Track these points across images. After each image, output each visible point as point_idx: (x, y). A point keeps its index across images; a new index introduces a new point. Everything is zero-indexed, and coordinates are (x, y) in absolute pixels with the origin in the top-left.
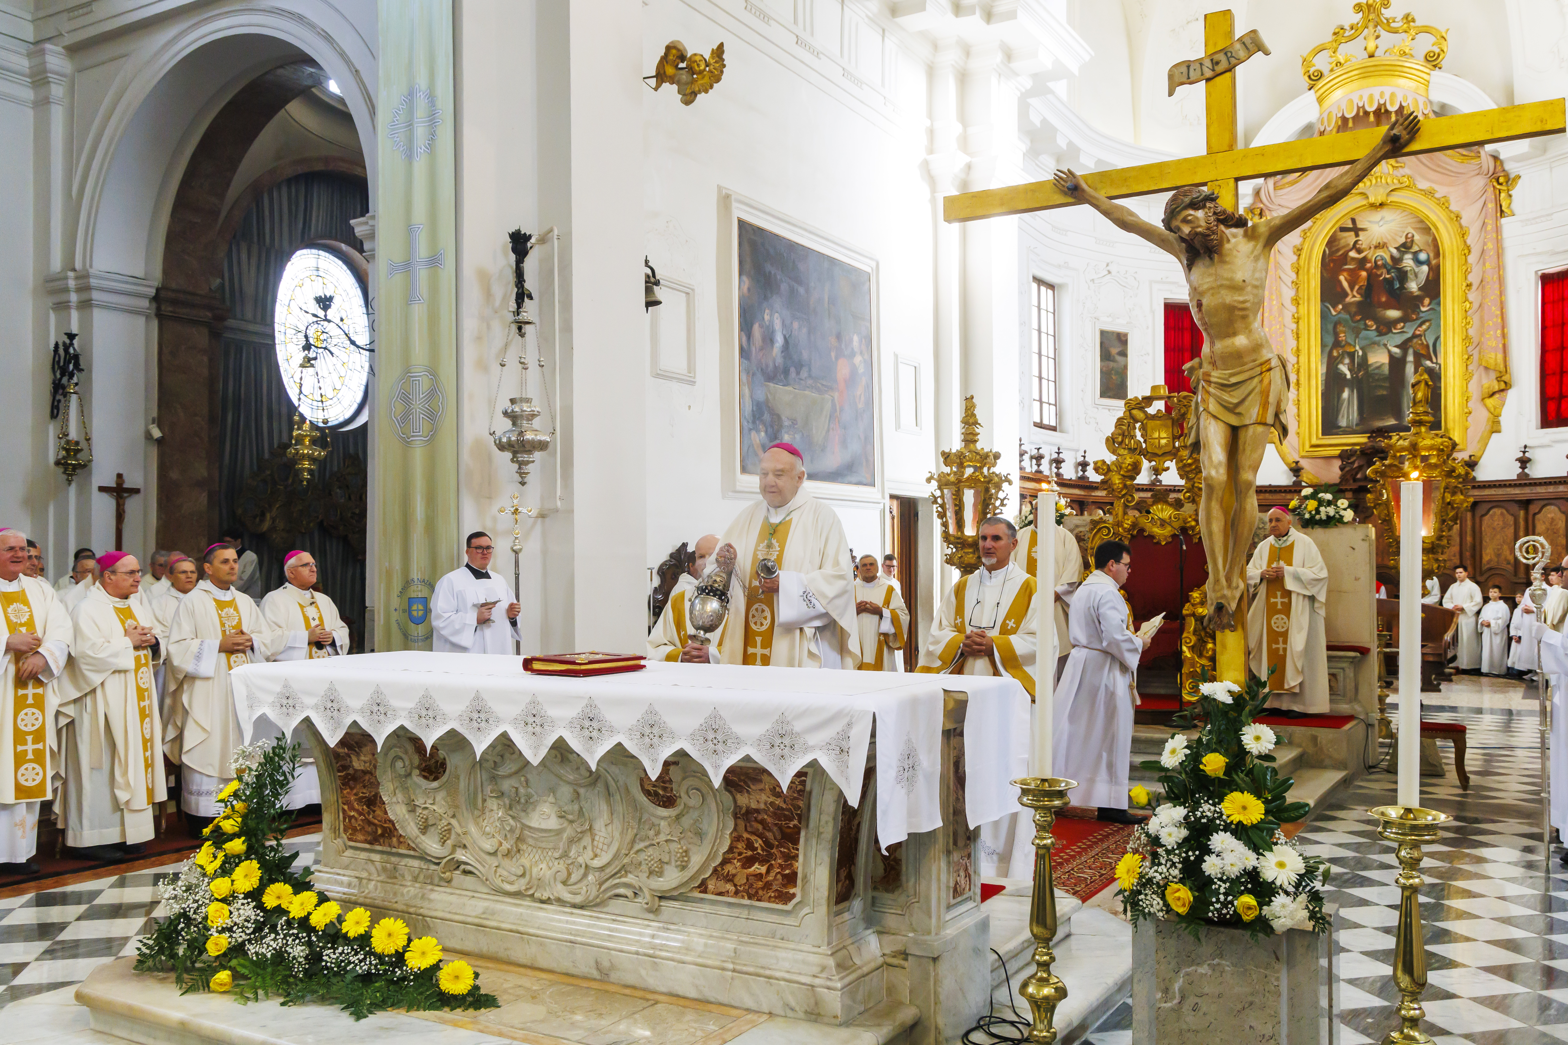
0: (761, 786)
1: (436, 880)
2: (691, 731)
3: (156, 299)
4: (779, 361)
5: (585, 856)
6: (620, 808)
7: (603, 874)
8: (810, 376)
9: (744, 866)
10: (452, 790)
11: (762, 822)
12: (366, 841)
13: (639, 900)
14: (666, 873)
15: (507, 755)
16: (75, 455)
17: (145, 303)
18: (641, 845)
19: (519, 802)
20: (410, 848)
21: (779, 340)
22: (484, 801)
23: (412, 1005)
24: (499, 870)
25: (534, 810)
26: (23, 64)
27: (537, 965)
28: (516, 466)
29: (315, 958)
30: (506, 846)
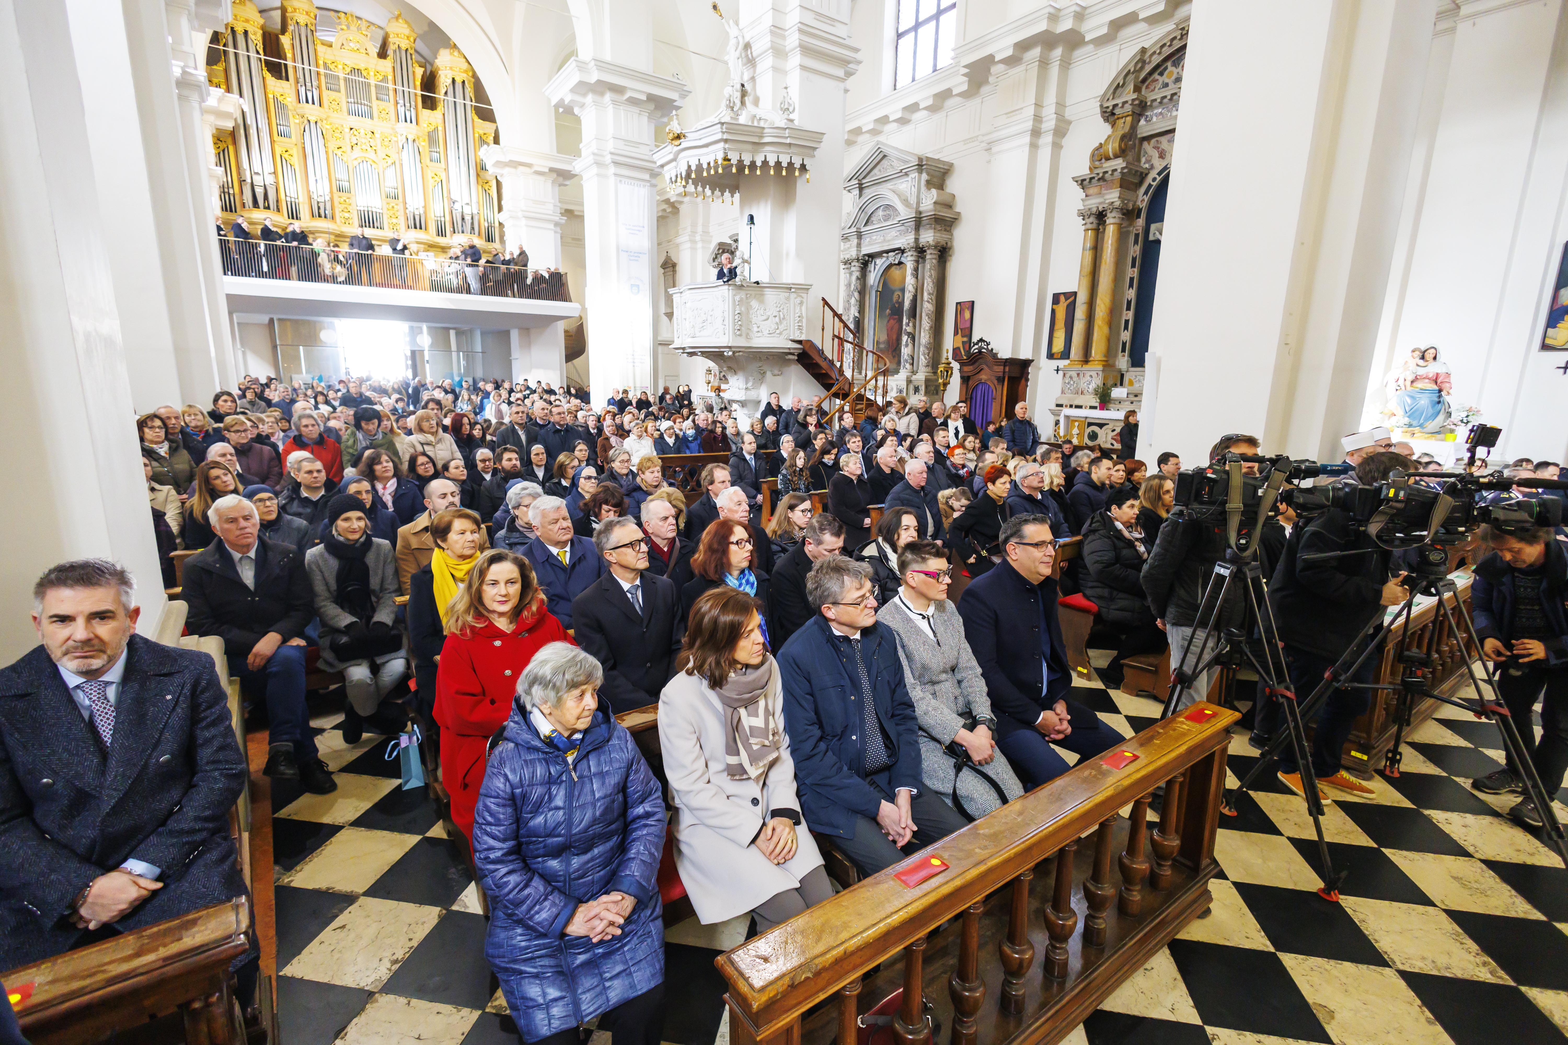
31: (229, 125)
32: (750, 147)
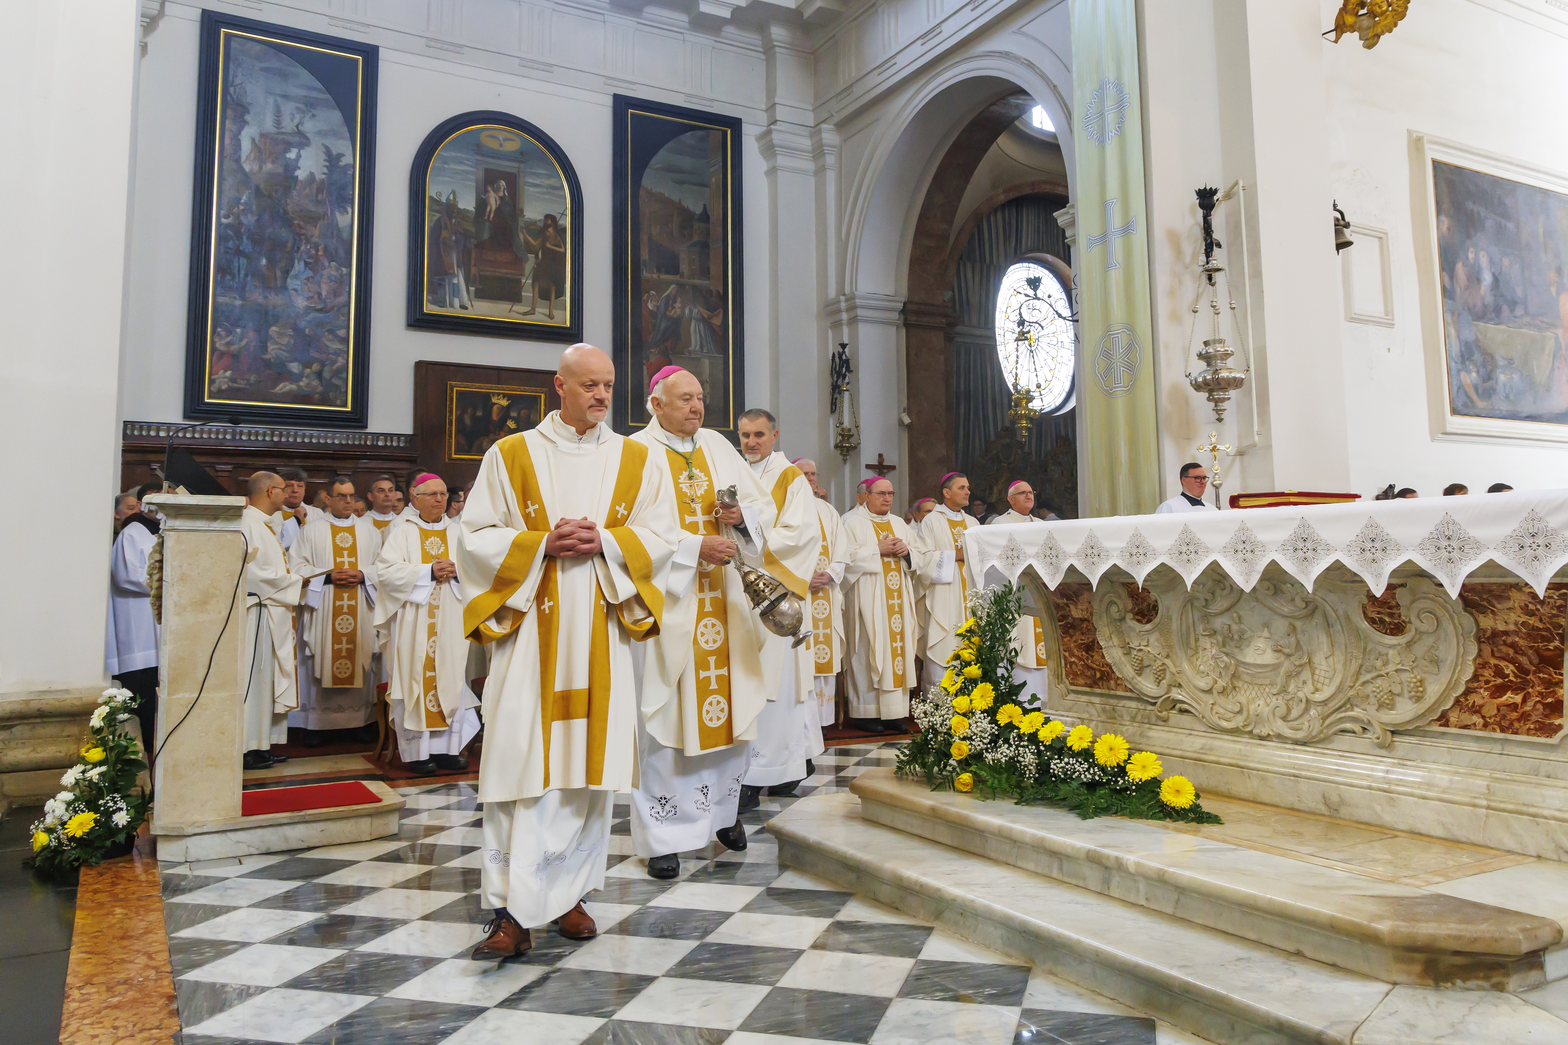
0: (1510, 604)
1: (1153, 720)
2: (1419, 541)
3: (903, 311)
4: (1489, 299)
5: (1305, 690)
6: (1341, 639)
7: (1326, 708)
8: (1527, 313)
9: (1493, 696)
10: (1164, 631)
11: (1513, 645)
12: (1086, 685)
13: (1368, 735)
14: (1398, 705)
15: (1218, 592)
16: (848, 439)
17: (895, 316)
18: (1368, 677)
19: (1232, 638)
20: (1127, 689)
21: (1487, 278)
22: (1197, 640)
23: (1136, 814)
24: (1215, 707)
25: (1248, 646)
26: (806, 143)
27: (1259, 800)
28: (1212, 404)
29: (1043, 768)
30: (1221, 683)
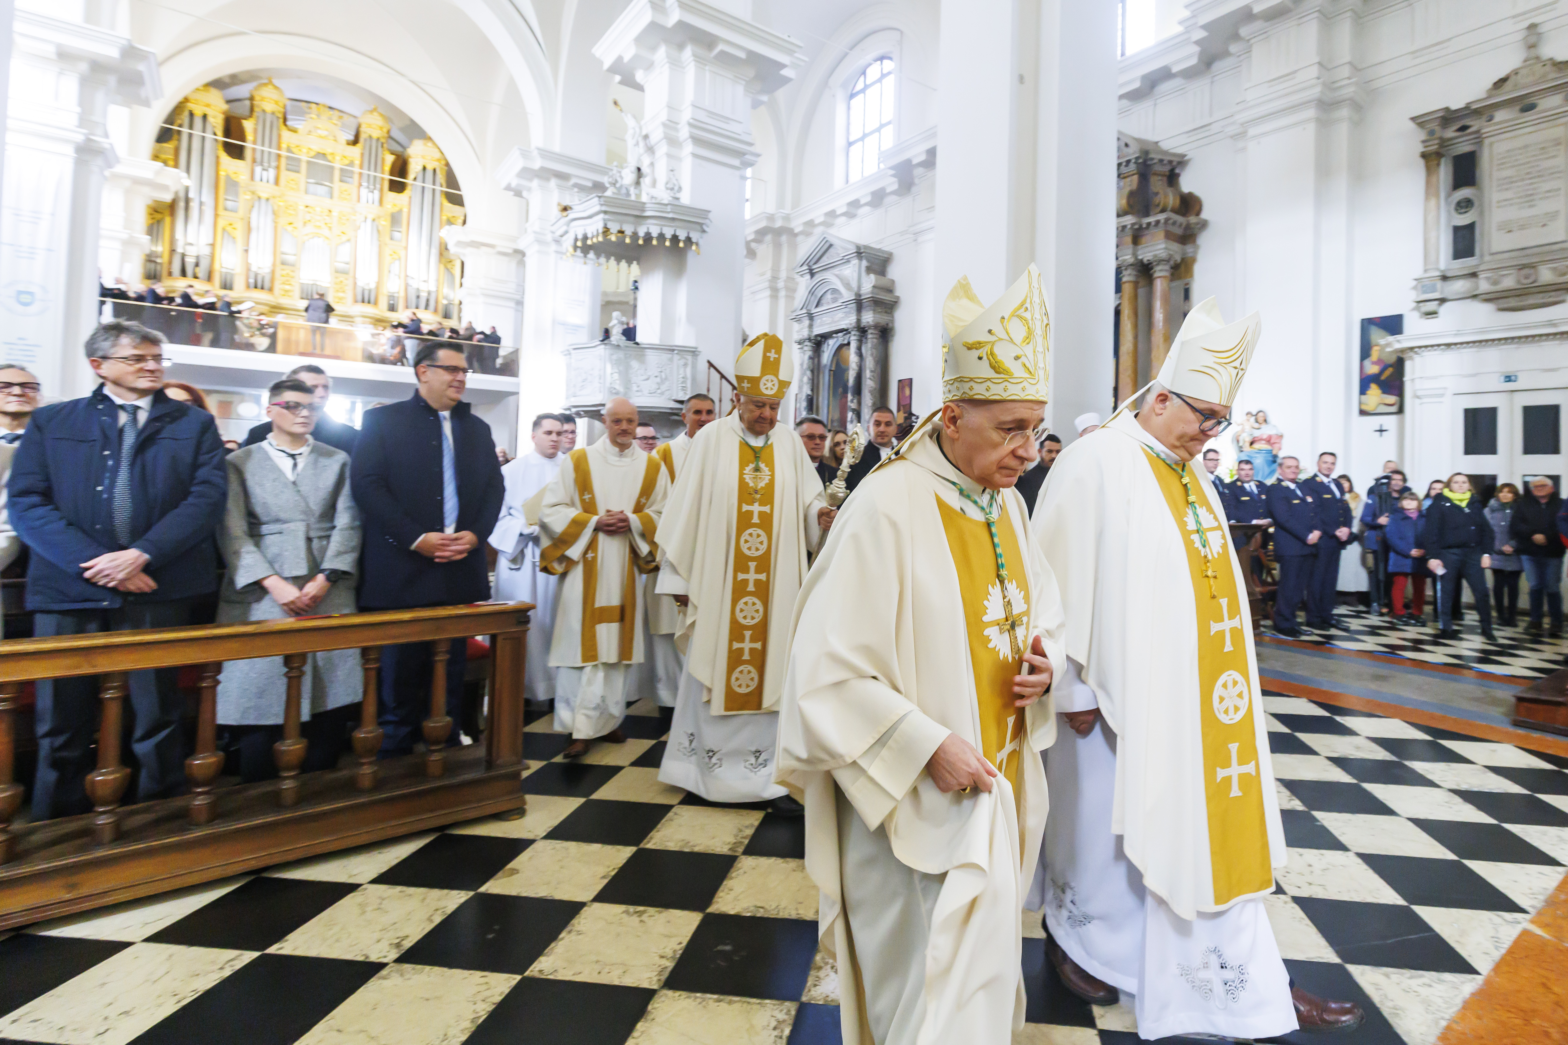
31: (168, 197)
32: (632, 219)
